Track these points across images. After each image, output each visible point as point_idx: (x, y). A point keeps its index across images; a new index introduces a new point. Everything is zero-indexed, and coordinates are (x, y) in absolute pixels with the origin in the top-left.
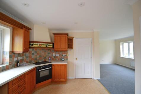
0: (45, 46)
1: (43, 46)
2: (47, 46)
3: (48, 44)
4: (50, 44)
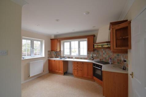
0: (100, 47)
1: (99, 47)
2: (102, 46)
3: (103, 44)
4: (105, 44)
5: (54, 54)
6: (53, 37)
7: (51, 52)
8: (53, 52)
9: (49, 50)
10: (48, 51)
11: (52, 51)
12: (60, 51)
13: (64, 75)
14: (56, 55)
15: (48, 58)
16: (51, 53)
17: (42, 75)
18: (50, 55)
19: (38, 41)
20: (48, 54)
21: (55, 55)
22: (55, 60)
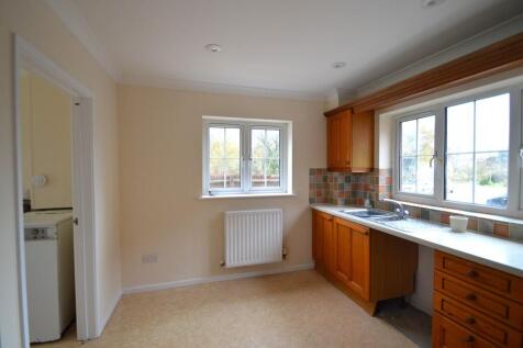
5: (342, 187)
6: (334, 103)
7: (329, 175)
8: (336, 174)
9: (316, 167)
10: (312, 172)
11: (330, 169)
12: (373, 169)
13: (376, 314)
14: (354, 193)
15: (312, 201)
16: (325, 179)
17: (271, 272)
18: (323, 191)
19: (266, 127)
20: (311, 186)
21: (348, 188)
22: (333, 218)
